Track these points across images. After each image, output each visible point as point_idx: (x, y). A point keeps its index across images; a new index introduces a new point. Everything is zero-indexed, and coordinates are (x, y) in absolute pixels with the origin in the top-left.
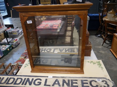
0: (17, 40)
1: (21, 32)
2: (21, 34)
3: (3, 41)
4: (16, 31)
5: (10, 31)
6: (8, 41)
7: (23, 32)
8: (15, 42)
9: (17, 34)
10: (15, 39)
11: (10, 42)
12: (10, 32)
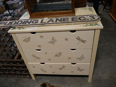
0: (18, 11)
1: (21, 4)
2: (22, 6)
3: (5, 13)
4: (16, 3)
5: (11, 3)
6: (10, 12)
7: (23, 4)
8: (16, 13)
9: (18, 6)
10: (16, 10)
11: (12, 13)
12: (10, 5)
